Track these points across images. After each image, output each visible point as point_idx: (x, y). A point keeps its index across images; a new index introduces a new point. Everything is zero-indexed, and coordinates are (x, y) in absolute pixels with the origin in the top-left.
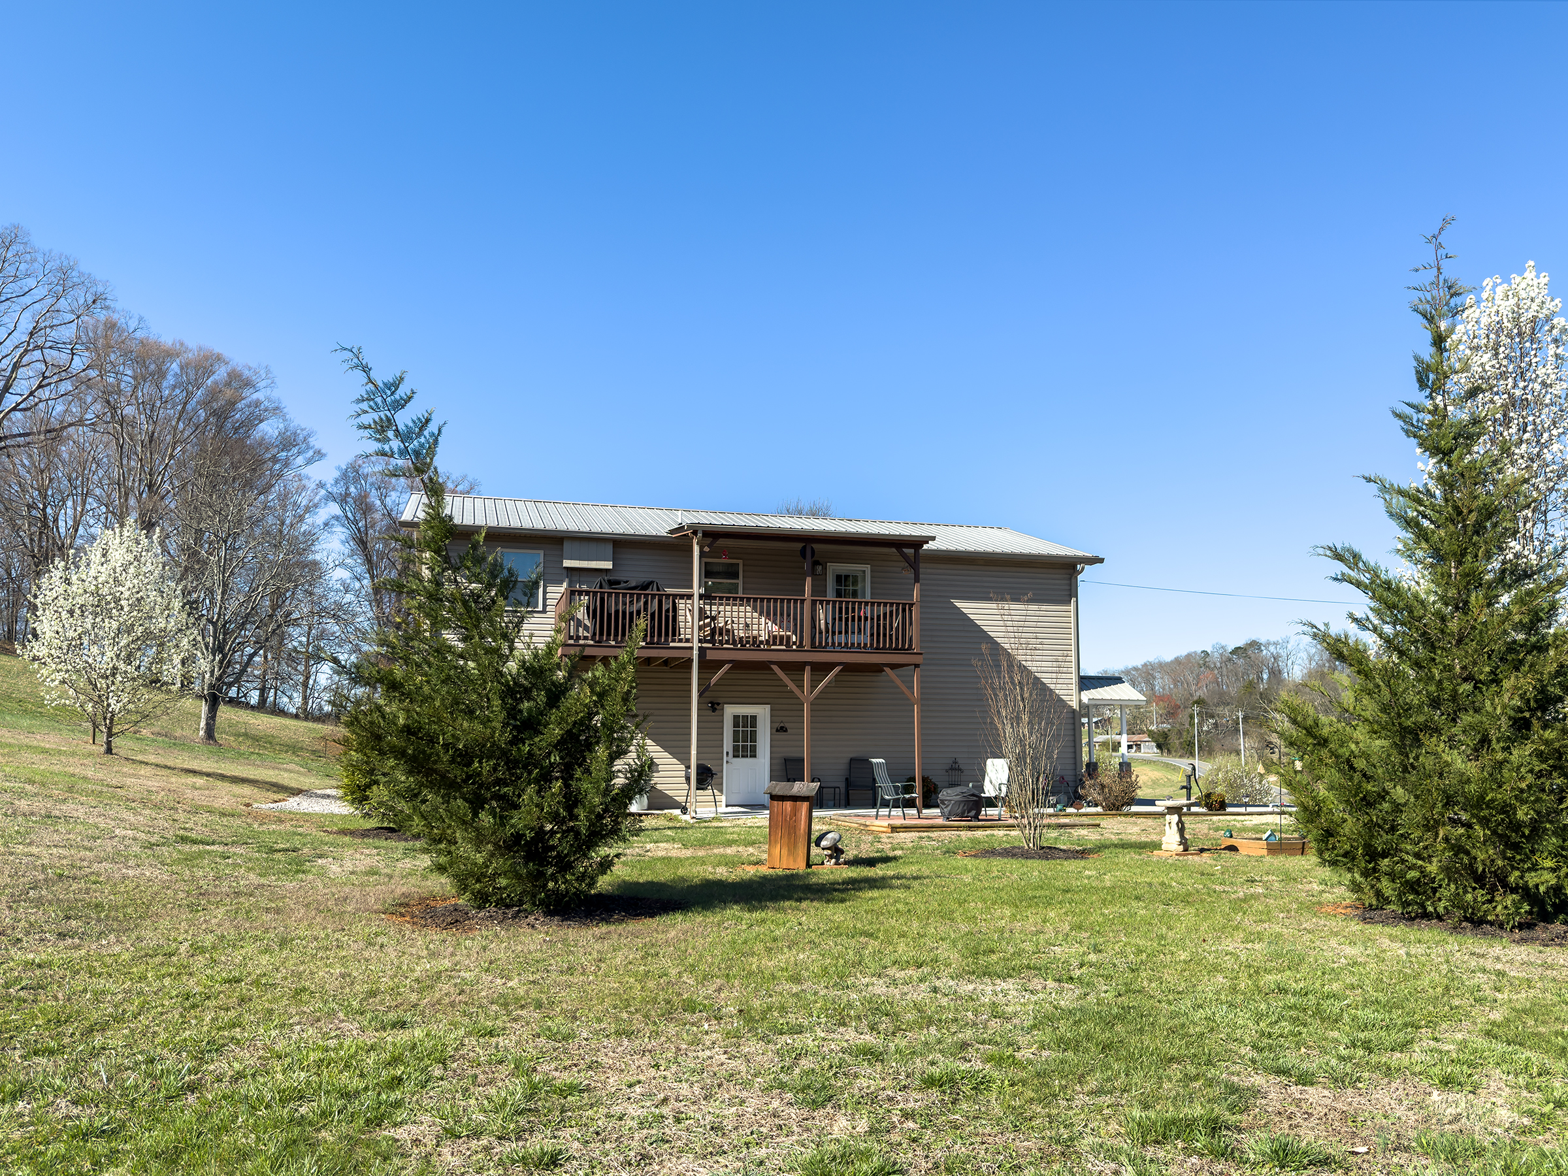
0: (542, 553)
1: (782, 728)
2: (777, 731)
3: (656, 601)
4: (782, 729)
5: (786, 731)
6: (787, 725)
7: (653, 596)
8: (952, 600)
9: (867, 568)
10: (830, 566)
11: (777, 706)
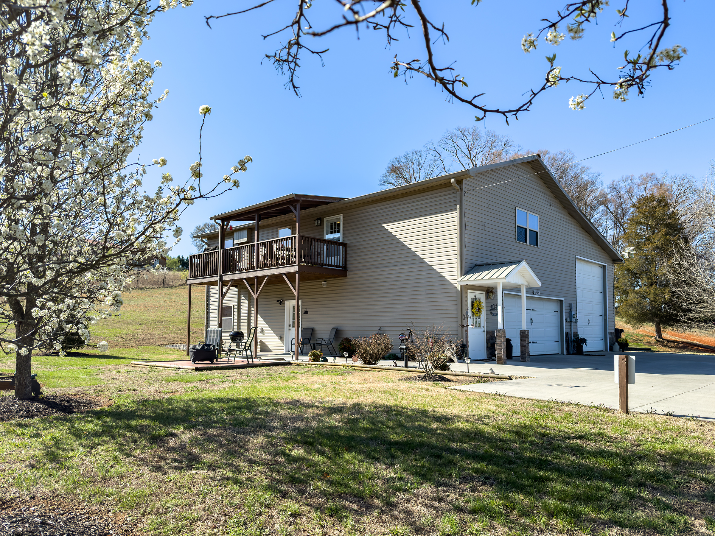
1: (306, 312)
5: (308, 313)
6: (308, 310)
8: (383, 225)
9: (341, 216)
10: (325, 220)
11: (304, 300)
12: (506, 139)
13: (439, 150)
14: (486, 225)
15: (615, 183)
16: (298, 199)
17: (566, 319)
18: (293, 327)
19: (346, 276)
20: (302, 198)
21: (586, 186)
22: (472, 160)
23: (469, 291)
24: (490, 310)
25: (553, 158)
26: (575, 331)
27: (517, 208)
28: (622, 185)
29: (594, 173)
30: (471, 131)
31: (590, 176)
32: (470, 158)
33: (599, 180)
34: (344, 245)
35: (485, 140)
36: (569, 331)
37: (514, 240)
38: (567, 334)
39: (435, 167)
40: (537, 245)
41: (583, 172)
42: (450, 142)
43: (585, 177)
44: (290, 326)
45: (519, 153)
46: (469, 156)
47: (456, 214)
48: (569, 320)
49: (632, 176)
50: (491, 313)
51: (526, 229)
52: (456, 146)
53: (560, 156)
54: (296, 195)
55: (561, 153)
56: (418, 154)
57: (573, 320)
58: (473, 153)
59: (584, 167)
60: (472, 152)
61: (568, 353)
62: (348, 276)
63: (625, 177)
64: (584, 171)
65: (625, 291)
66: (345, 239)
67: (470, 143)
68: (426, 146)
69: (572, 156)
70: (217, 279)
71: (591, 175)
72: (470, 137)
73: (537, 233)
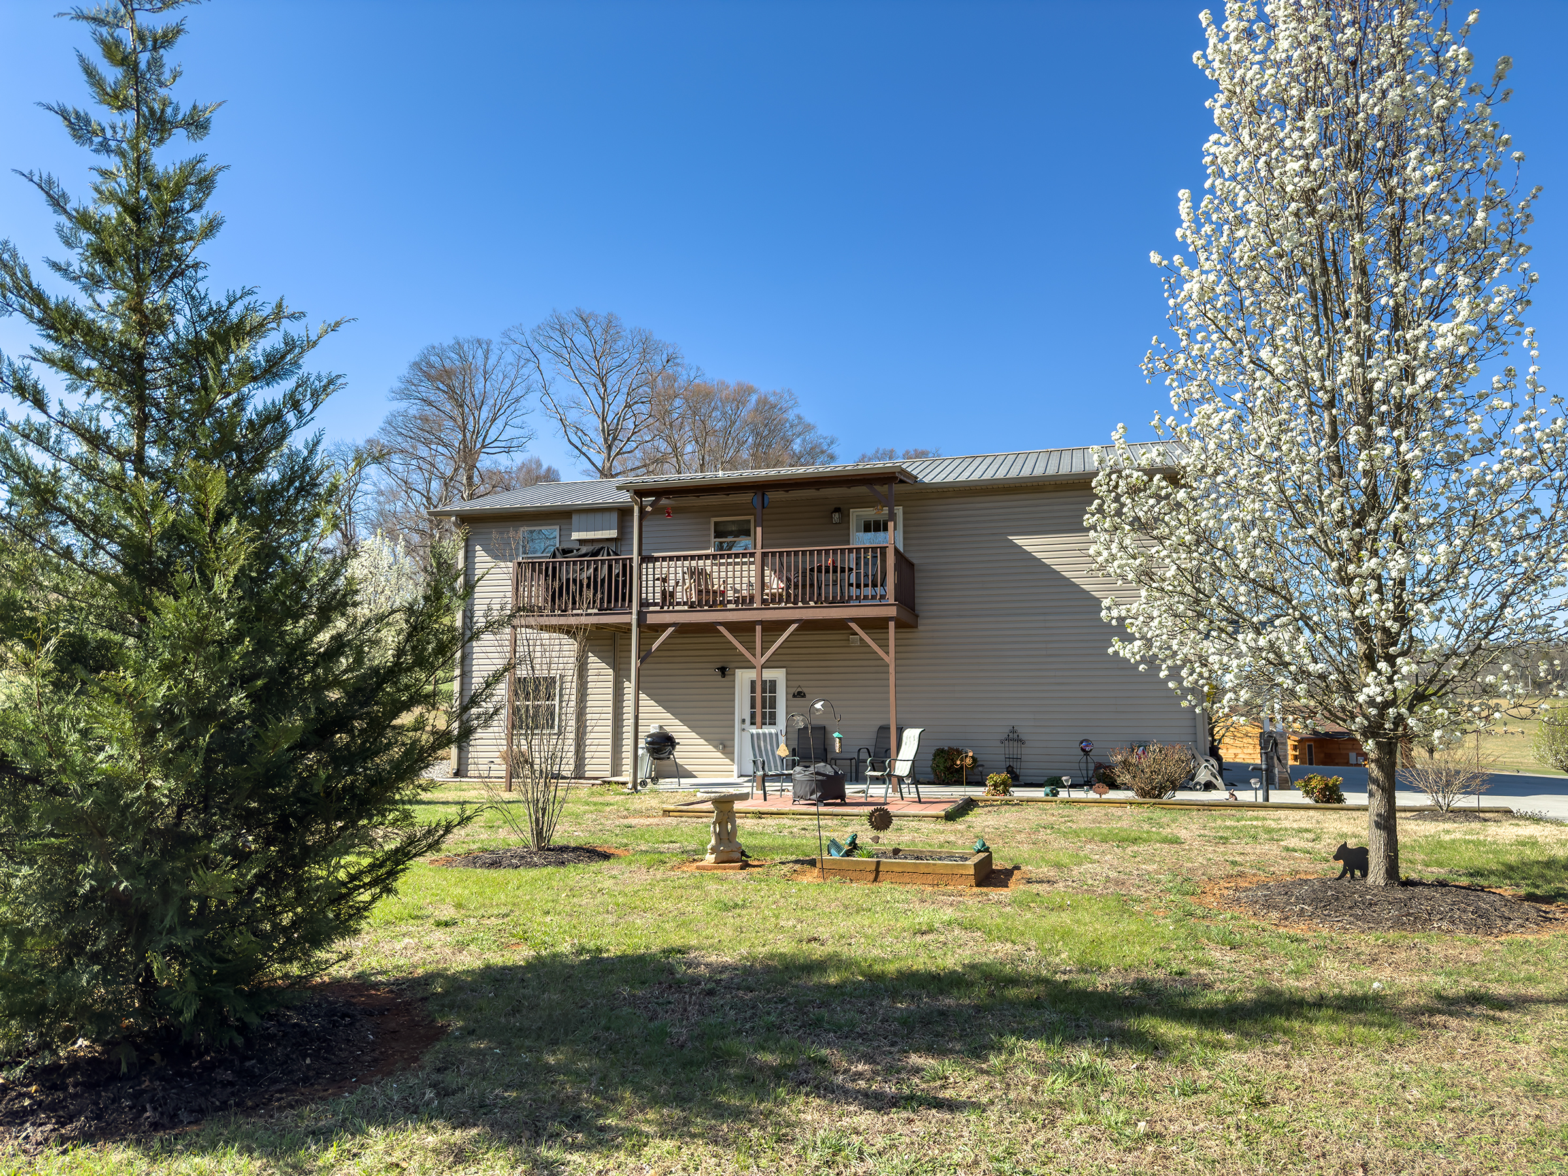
0: (558, 527)
1: (799, 693)
2: (794, 696)
3: (606, 566)
4: (800, 695)
5: (804, 696)
6: (805, 690)
7: (603, 561)
8: (1010, 537)
9: (899, 510)
10: (854, 513)
11: (794, 670)
12: (671, 351)
13: (536, 347)
19: (917, 627)
34: (912, 566)
39: (518, 381)
42: (556, 335)
44: (744, 721)
45: (696, 381)
49: (892, 451)
56: (484, 346)
62: (920, 628)
66: (910, 555)
68: (505, 334)
70: (629, 619)
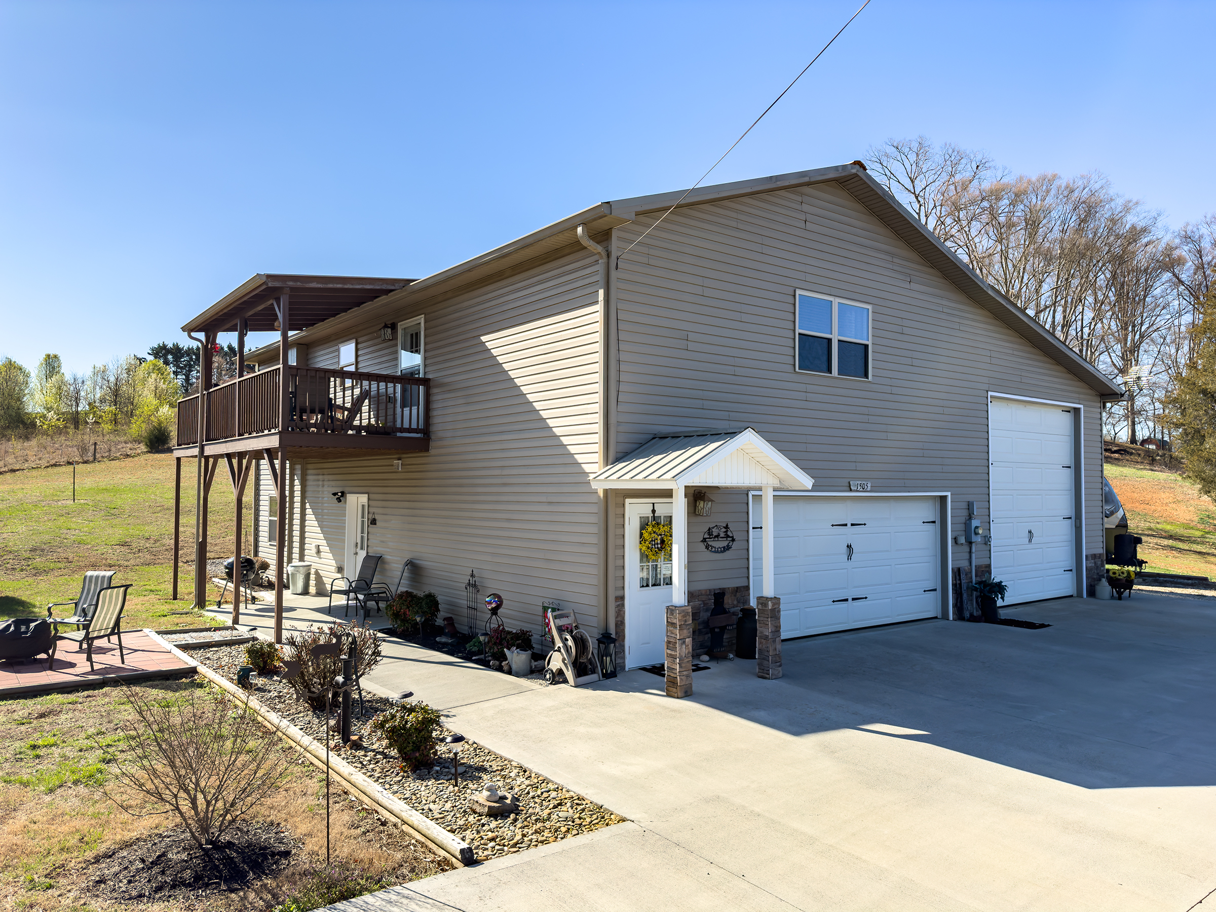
2: (371, 523)
4: (374, 521)
6: (376, 517)
8: (484, 338)
9: (421, 319)
10: (401, 326)
11: (372, 496)
12: (979, 157)
14: (692, 336)
15: (1190, 228)
16: (277, 284)
17: (955, 540)
18: (362, 548)
19: (427, 450)
20: (291, 284)
21: (1135, 234)
22: (917, 198)
23: (628, 501)
24: (704, 540)
25: (1067, 187)
26: (984, 562)
27: (798, 292)
28: (1204, 230)
29: (1149, 212)
30: (915, 146)
31: (1141, 217)
32: (914, 193)
33: (1159, 224)
34: (426, 382)
35: (941, 161)
36: (964, 564)
37: (790, 368)
38: (957, 572)
40: (866, 376)
41: (1127, 209)
43: (1131, 220)
44: (357, 545)
46: (911, 189)
47: (595, 314)
48: (962, 540)
50: (707, 547)
51: (829, 341)
52: (888, 174)
53: (1080, 183)
54: (270, 277)
55: (1082, 177)
57: (977, 539)
58: (919, 185)
59: (1130, 201)
60: (916, 182)
61: (960, 615)
62: (432, 451)
63: (1209, 216)
64: (1130, 209)
65: (1198, 431)
66: (427, 370)
67: (914, 166)
69: (1104, 181)
70: (196, 451)
71: (1144, 215)
72: (912, 157)
73: (866, 346)
